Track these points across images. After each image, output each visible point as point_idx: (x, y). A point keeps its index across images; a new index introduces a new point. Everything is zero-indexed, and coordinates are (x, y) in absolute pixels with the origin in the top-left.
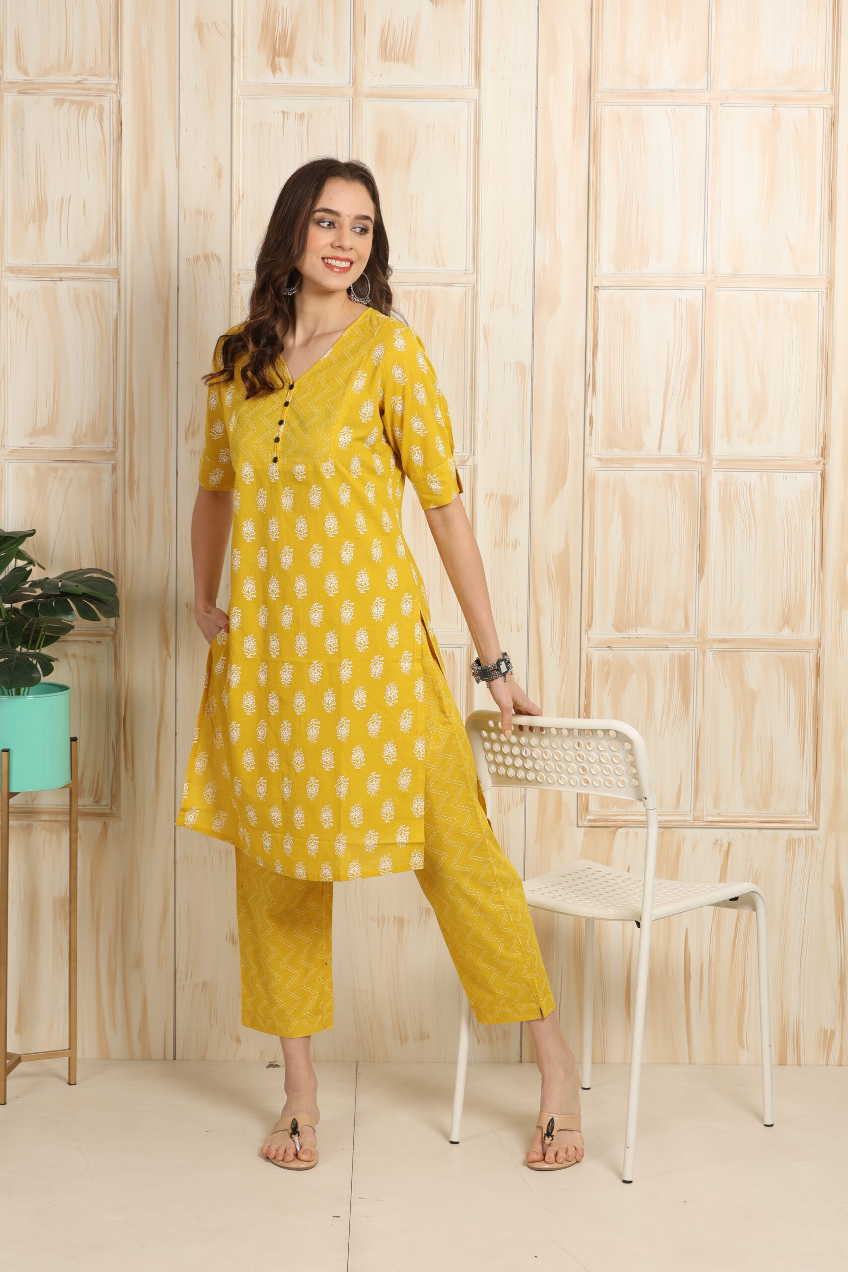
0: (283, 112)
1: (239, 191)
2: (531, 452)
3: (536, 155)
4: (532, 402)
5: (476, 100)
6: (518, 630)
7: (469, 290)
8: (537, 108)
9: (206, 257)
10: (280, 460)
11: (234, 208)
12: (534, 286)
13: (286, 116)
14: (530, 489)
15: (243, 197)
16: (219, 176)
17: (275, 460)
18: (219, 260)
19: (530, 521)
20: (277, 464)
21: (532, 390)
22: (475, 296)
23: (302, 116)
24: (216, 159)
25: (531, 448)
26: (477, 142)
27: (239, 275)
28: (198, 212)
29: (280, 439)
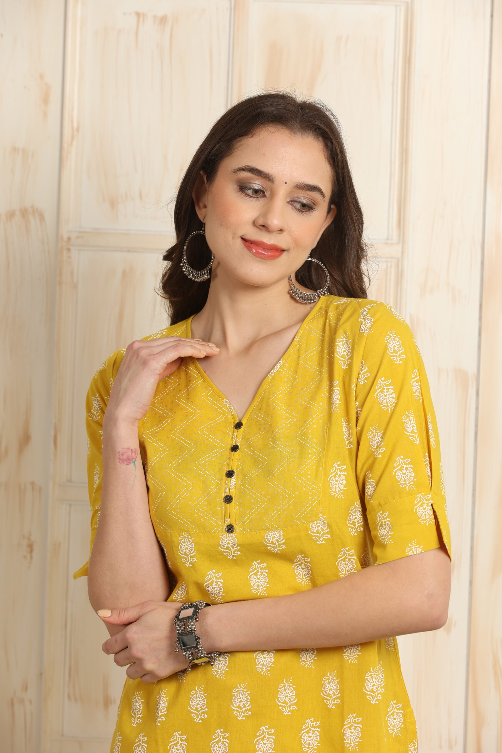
0: (138, 14)
1: (72, 121)
2: (474, 495)
3: (489, 81)
4: (476, 426)
5: (407, 3)
6: (450, 747)
7: (391, 266)
8: (492, 16)
9: (24, 213)
10: (238, 529)
11: (65, 145)
12: (482, 263)
13: (141, 19)
14: (472, 548)
15: (78, 129)
16: (46, 101)
17: (230, 529)
18: (42, 217)
19: (471, 593)
20: (233, 535)
21: (477, 408)
22: (400, 276)
23: (163, 20)
24: (42, 77)
25: (474, 490)
26: (408, 60)
27: (69, 239)
28: (15, 149)
29: (234, 497)
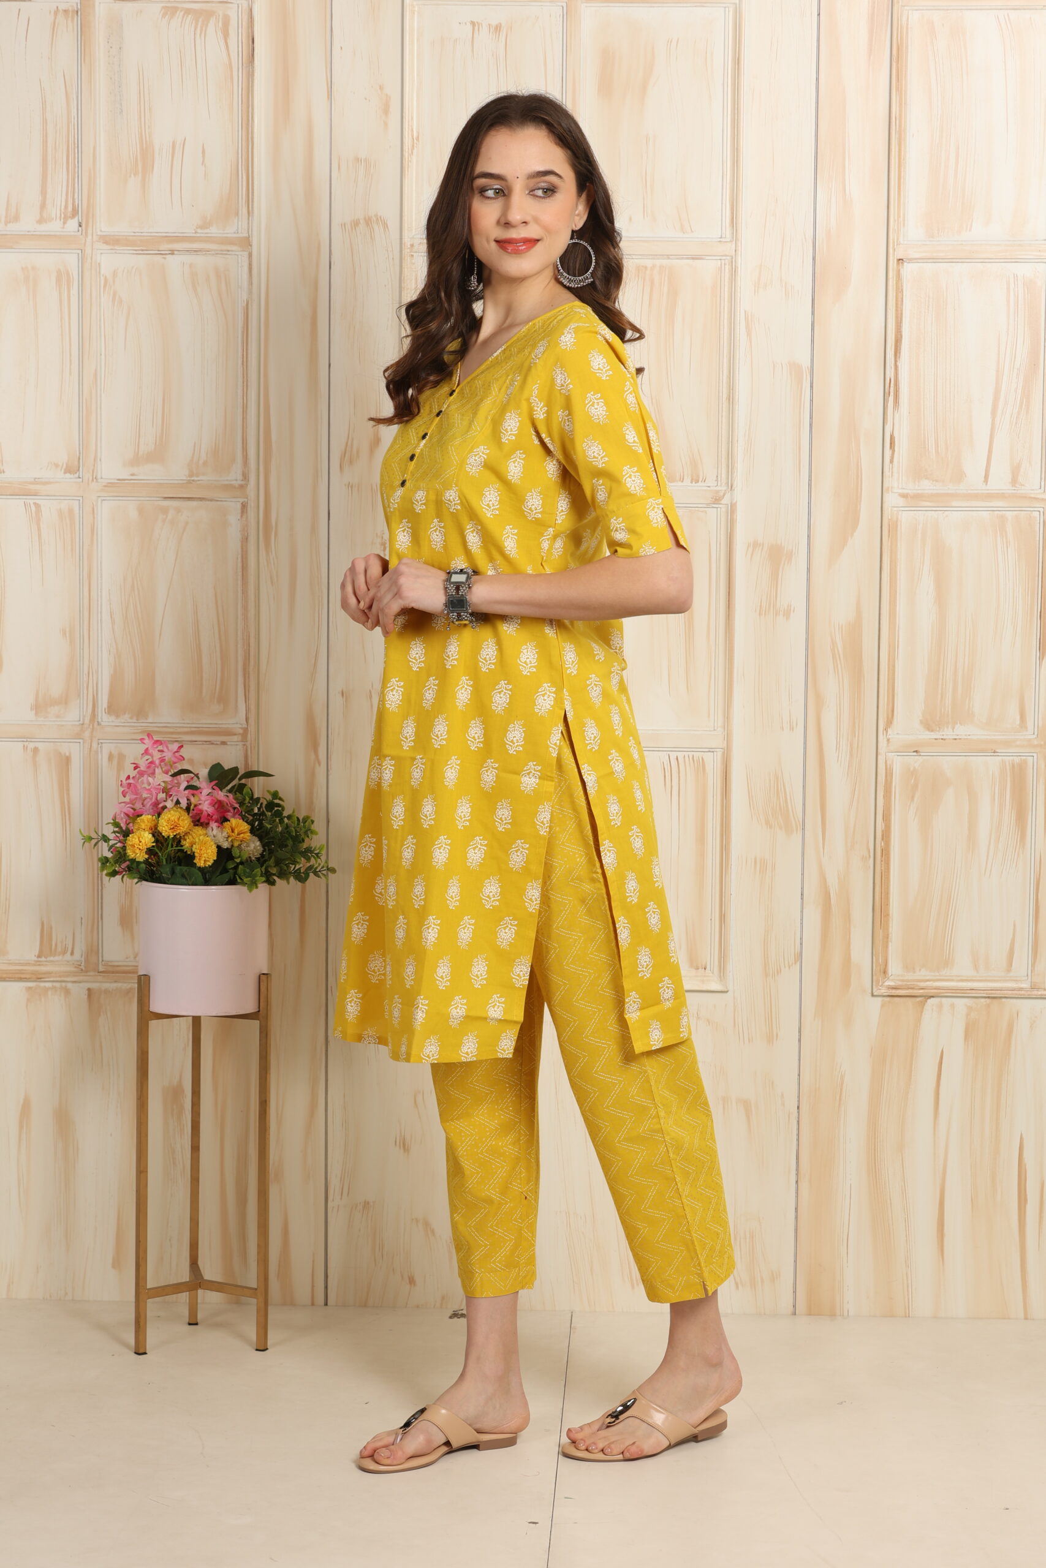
0: (473, 23)
1: (412, 131)
2: (810, 485)
3: (817, 79)
4: (811, 418)
5: (735, 4)
6: (792, 729)
7: (725, 264)
8: (819, 15)
9: (368, 221)
10: (407, 484)
11: (406, 155)
12: (814, 258)
13: (476, 28)
14: (809, 536)
15: (418, 139)
16: (386, 111)
17: (403, 484)
18: (385, 226)
19: (808, 582)
20: (403, 489)
21: (812, 400)
22: (734, 272)
23: (498, 28)
24: (381, 88)
25: (810, 480)
26: (737, 61)
27: (412, 245)
28: (358, 160)
29: (416, 456)
